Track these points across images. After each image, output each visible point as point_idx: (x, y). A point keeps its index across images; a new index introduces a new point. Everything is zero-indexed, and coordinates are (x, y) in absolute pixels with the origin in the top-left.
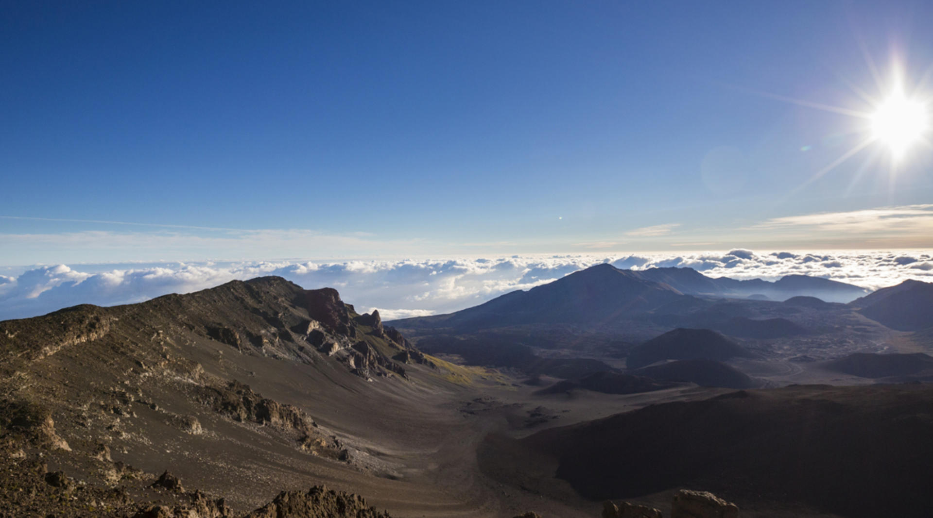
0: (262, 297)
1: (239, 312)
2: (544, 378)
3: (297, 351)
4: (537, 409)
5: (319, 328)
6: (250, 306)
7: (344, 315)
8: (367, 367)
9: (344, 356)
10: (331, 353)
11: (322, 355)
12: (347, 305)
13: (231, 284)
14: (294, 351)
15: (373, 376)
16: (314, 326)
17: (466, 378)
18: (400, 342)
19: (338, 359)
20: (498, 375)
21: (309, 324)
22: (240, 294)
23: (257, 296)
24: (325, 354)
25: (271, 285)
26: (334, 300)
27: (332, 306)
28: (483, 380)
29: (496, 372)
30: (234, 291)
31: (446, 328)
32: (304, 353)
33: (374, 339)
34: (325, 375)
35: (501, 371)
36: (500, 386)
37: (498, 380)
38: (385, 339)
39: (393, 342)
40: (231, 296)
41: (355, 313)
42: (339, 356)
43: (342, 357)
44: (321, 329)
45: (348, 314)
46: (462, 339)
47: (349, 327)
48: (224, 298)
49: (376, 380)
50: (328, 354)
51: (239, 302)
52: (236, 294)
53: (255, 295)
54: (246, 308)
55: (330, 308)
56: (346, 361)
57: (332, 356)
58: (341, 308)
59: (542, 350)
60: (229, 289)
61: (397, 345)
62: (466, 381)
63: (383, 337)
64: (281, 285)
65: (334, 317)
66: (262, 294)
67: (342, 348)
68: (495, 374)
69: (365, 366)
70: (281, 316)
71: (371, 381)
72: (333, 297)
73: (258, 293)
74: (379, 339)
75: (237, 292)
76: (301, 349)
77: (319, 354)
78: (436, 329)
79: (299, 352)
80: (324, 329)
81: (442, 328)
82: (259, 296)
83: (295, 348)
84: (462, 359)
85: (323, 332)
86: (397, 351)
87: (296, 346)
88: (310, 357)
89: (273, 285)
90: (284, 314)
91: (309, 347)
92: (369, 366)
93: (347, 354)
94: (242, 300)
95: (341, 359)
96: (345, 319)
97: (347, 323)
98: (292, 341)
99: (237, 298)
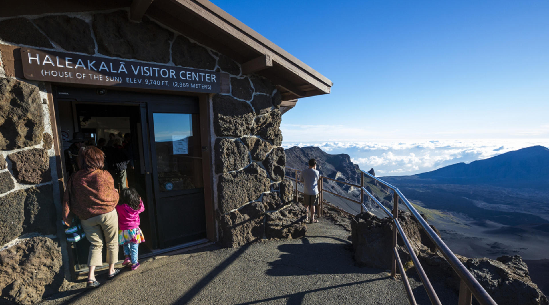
0: (310, 157)
1: (298, 164)
2: (489, 222)
3: (330, 188)
4: (494, 243)
5: (342, 176)
6: (304, 161)
7: (353, 170)
8: (370, 202)
9: (357, 194)
10: (349, 192)
11: (344, 192)
12: (355, 164)
13: (293, 148)
14: (329, 188)
15: (373, 207)
16: (339, 175)
17: (430, 216)
18: (386, 189)
19: (354, 195)
20: (450, 216)
21: (336, 173)
22: (298, 154)
23: (307, 156)
24: (346, 192)
25: (312, 151)
26: (347, 161)
27: (346, 164)
28: (441, 218)
29: (449, 215)
30: (295, 152)
31: (409, 184)
32: (334, 190)
33: (371, 186)
34: (347, 204)
35: (453, 215)
36: (455, 224)
37: (452, 220)
38: (378, 187)
39: (383, 189)
40: (294, 155)
41: (359, 169)
42: (354, 194)
43: (356, 194)
44: (343, 177)
45: (356, 170)
46: (421, 191)
47: (356, 178)
48: (290, 156)
49: (376, 210)
50: (348, 192)
51: (298, 158)
52: (296, 154)
53: (306, 155)
54: (302, 162)
55: (345, 165)
56: (358, 197)
57: (350, 193)
58: (351, 166)
59: (483, 204)
60: (292, 151)
61: (385, 191)
62: (431, 218)
63: (376, 185)
64: (317, 151)
65: (348, 171)
66: (310, 155)
67: (356, 189)
68: (448, 216)
69: (369, 201)
70: (321, 168)
71: (373, 210)
72: (347, 159)
73: (307, 154)
74: (374, 186)
75: (296, 153)
76: (333, 187)
77: (342, 192)
78: (402, 184)
79: (331, 189)
80: (345, 177)
81: (406, 184)
82: (308, 156)
83: (329, 186)
84: (422, 204)
85: (344, 178)
86: (385, 194)
87: (330, 186)
88: (337, 192)
89: (313, 151)
90: (322, 167)
91: (337, 187)
92: (371, 202)
93: (359, 193)
94: (300, 158)
95: (355, 195)
96: (354, 173)
97: (355, 175)
98: (327, 182)
99: (297, 156)
